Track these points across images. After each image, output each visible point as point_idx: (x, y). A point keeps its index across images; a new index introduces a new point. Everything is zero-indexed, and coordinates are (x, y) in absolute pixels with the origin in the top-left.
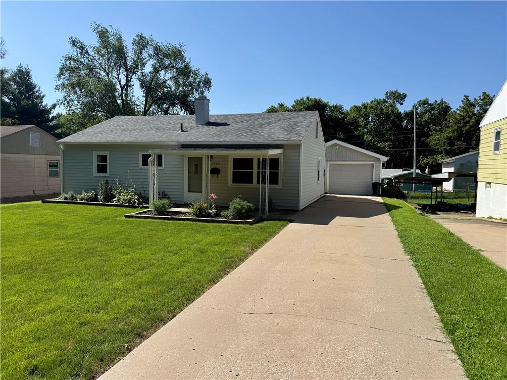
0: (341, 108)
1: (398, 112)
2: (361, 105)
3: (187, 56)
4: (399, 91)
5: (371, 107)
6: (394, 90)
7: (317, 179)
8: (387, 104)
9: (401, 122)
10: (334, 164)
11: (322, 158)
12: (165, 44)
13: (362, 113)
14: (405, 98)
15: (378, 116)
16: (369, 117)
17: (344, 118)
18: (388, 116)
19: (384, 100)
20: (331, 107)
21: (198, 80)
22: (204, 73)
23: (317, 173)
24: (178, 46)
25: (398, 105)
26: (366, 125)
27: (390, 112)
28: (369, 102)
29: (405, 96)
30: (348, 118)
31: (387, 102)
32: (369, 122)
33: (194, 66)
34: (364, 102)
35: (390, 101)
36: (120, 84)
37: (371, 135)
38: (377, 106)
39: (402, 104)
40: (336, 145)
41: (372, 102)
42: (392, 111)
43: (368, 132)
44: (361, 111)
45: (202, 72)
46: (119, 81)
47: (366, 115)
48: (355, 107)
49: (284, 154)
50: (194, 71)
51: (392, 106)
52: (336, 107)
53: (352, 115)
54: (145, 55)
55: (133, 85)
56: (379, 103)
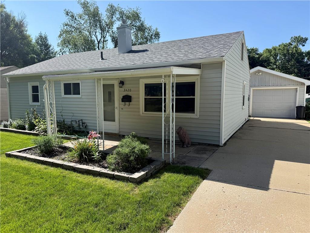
0: (257, 50)
1: (301, 52)
2: (271, 48)
3: (142, 17)
4: (302, 36)
5: (279, 49)
6: (297, 36)
7: (242, 104)
8: (292, 46)
9: (303, 58)
10: (257, 90)
11: (247, 83)
12: (127, 9)
13: (272, 53)
14: (306, 41)
15: (285, 55)
16: (277, 56)
17: (259, 58)
18: (293, 55)
19: (289, 43)
20: (249, 50)
21: (151, 34)
22: (155, 29)
23: (242, 99)
24: (135, 10)
25: (301, 47)
26: (275, 62)
27: (294, 52)
28: (278, 46)
29: (307, 39)
30: (262, 57)
31: (292, 45)
32: (278, 60)
33: (147, 24)
34: (274, 46)
35: (294, 44)
36: (97, 39)
37: (280, 69)
38: (284, 48)
39: (304, 45)
40: (259, 71)
41: (279, 46)
42: (296, 51)
43: (276, 67)
44: (272, 52)
45: (154, 28)
46: (96, 37)
47: (275, 55)
48: (267, 49)
49: (201, 76)
50: (148, 28)
51: (296, 47)
52: (253, 49)
53: (265, 55)
54: (114, 18)
55: (107, 40)
56: (286, 46)
